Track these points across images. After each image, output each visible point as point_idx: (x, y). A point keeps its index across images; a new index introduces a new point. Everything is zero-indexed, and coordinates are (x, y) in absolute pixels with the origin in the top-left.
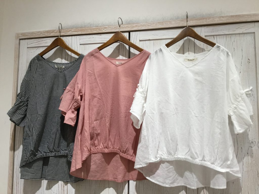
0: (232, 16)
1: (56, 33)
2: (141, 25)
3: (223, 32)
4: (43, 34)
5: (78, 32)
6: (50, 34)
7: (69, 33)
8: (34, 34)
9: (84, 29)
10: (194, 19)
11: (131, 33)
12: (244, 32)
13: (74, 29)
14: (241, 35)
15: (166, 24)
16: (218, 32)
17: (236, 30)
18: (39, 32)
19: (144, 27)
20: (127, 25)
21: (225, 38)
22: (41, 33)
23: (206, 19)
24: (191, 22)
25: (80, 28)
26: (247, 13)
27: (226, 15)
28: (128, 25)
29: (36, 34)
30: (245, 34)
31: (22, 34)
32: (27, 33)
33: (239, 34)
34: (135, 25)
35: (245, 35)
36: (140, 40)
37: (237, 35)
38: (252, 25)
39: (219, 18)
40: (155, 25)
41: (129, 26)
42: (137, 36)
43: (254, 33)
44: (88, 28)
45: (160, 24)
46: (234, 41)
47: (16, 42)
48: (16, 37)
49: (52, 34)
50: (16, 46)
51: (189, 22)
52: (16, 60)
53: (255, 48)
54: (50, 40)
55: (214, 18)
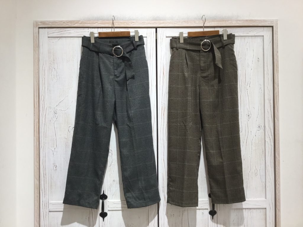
0: (247, 20)
1: (81, 24)
2: (168, 22)
3: (239, 34)
4: (67, 23)
5: (105, 24)
8: (56, 23)
10: (216, 20)
11: (158, 29)
12: (255, 35)
13: (100, 21)
14: (253, 37)
15: (191, 23)
17: (249, 33)
18: (61, 21)
19: (170, 24)
21: (240, 39)
22: (64, 23)
23: (225, 21)
24: (212, 23)
25: (107, 20)
26: (258, 19)
27: (241, 19)
28: (156, 21)
29: (58, 23)
31: (41, 22)
32: (47, 21)
33: (252, 36)
34: (162, 22)
35: (256, 37)
36: (167, 36)
37: (249, 37)
38: (262, 29)
39: (236, 21)
40: (181, 23)
42: (164, 32)
43: (263, 36)
45: (185, 23)
46: (247, 42)
47: (35, 30)
48: (35, 25)
49: (76, 24)
50: (35, 35)
51: (211, 23)
52: (36, 49)
53: (263, 49)
54: (74, 30)
55: (232, 21)
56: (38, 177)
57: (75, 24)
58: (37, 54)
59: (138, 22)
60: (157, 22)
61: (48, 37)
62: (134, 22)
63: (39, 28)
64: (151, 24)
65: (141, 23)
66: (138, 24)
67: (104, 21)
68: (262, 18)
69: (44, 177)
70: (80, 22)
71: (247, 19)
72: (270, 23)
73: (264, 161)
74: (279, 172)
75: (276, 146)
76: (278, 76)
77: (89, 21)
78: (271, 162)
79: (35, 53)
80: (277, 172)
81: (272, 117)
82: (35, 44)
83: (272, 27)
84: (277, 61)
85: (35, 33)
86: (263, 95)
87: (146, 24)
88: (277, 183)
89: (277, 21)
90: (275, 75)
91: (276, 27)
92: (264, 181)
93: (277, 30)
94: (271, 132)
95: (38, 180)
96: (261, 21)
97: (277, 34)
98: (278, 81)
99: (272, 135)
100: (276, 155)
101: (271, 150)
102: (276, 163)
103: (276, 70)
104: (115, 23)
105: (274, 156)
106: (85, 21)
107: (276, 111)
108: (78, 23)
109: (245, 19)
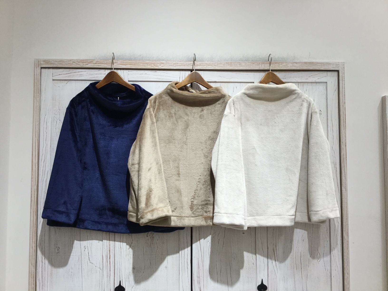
0: (306, 63)
1: (96, 64)
2: (206, 64)
3: (295, 80)
4: (77, 63)
5: (126, 65)
8: (64, 63)
9: (134, 62)
12: (316, 81)
13: (120, 61)
15: (235, 65)
16: (291, 79)
17: (309, 78)
18: (71, 60)
19: (209, 66)
20: (190, 63)
22: (74, 62)
23: (279, 63)
24: (263, 65)
25: (129, 60)
26: (320, 61)
27: (299, 61)
29: (66, 63)
30: (317, 84)
31: (44, 61)
32: (52, 60)
33: (312, 83)
34: (198, 63)
35: (318, 84)
37: (309, 84)
38: (325, 73)
39: (292, 64)
40: (222, 65)
43: (327, 82)
44: (139, 62)
45: (228, 65)
46: (306, 90)
47: (36, 71)
48: (36, 65)
49: (90, 64)
50: (35, 77)
51: (260, 65)
52: (37, 95)
53: (327, 99)
54: (87, 72)
55: (287, 63)
56: (33, 262)
57: (88, 64)
58: (38, 101)
59: (168, 63)
61: (53, 80)
62: (163, 63)
63: (42, 68)
64: (185, 65)
65: (173, 64)
66: (169, 66)
67: (125, 61)
68: (326, 61)
69: (42, 262)
70: (94, 62)
71: (306, 61)
72: (334, 66)
73: (329, 242)
74: (348, 258)
75: (344, 223)
76: (345, 134)
77: (106, 60)
79: (35, 100)
80: (345, 257)
81: (338, 186)
82: (35, 89)
83: (338, 71)
85: (36, 75)
87: (179, 65)
88: (345, 271)
89: (344, 65)
91: (343, 72)
92: (329, 268)
93: (344, 75)
95: (34, 266)
96: (323, 64)
97: (344, 81)
98: (346, 140)
100: (344, 234)
101: (338, 228)
102: (345, 245)
103: (343, 125)
104: (139, 64)
105: (341, 236)
106: (101, 60)
107: (343, 178)
108: (92, 62)
109: (304, 61)
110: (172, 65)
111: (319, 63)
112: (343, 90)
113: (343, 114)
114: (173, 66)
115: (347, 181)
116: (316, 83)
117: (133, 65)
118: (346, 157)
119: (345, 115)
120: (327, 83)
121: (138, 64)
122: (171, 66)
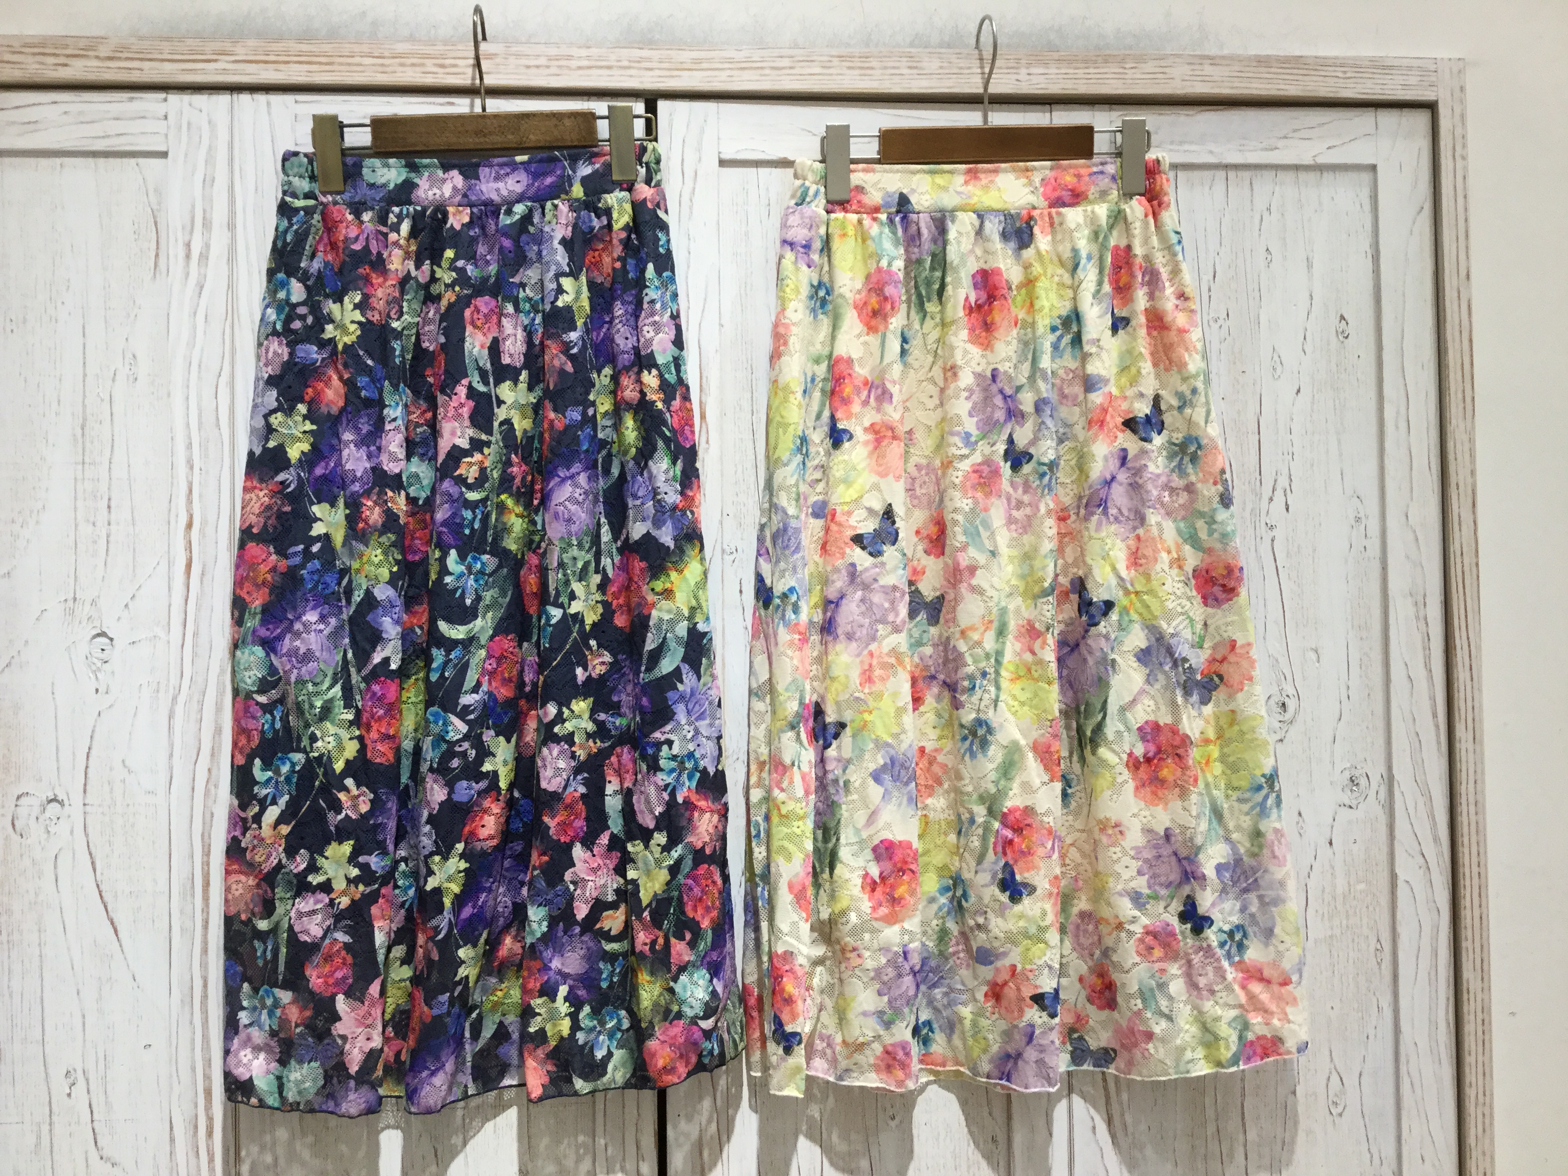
0: (1262, 61)
1: (113, 64)
2: (730, 60)
3: (1211, 152)
4: (7, 57)
5: (282, 67)
6: (66, 65)
7: (218, 72)
9: (326, 48)
10: (1056, 55)
11: (663, 106)
12: (1321, 160)
13: (252, 43)
14: (1303, 175)
15: (885, 68)
16: (1186, 147)
17: (1281, 144)
19: (747, 75)
20: (637, 53)
21: (1219, 187)
23: (1121, 60)
24: (1033, 70)
25: (300, 40)
26: (1335, 53)
27: (1226, 52)
28: (645, 53)
30: (1325, 174)
33: (1297, 168)
34: (687, 56)
35: (1328, 176)
36: (726, 156)
37: (1281, 175)
38: (1364, 120)
39: (1190, 64)
40: (818, 70)
41: (649, 60)
42: (702, 131)
43: (1373, 168)
44: (356, 48)
45: (849, 68)
46: (1269, 209)
49: (79, 63)
51: (1024, 71)
53: (1376, 257)
54: (64, 108)
55: (1163, 63)
57: (70, 61)
59: (518, 56)
60: (655, 54)
64: (609, 68)
65: (543, 61)
66: (524, 70)
67: (275, 47)
68: (1366, 50)
70: (104, 52)
71: (1266, 50)
72: (1413, 80)
73: (1388, 1013)
75: (1466, 915)
76: (1472, 441)
77: (168, 39)
78: (1433, 1024)
80: (1470, 1093)
81: (1435, 715)
84: (1465, 335)
86: (1376, 565)
87: (580, 68)
89: (1462, 72)
90: (1450, 429)
91: (1458, 111)
92: (1390, 1151)
93: (1464, 126)
94: (1432, 817)
96: (1354, 66)
97: (1464, 158)
98: (1473, 473)
99: (1436, 840)
100: (1468, 972)
101: (1435, 938)
102: (1469, 1028)
103: (1460, 396)
104: (357, 60)
105: (1452, 980)
106: (141, 38)
107: (1461, 675)
108: (91, 53)
109: (1253, 52)
110: (538, 67)
111: (1330, 62)
112: (1461, 209)
113: (1457, 334)
114: (547, 71)
115: (1480, 690)
116: (1320, 168)
117: (320, 63)
118: (1477, 565)
119: (1471, 341)
120: (1379, 168)
121: (350, 60)
122: (534, 71)
